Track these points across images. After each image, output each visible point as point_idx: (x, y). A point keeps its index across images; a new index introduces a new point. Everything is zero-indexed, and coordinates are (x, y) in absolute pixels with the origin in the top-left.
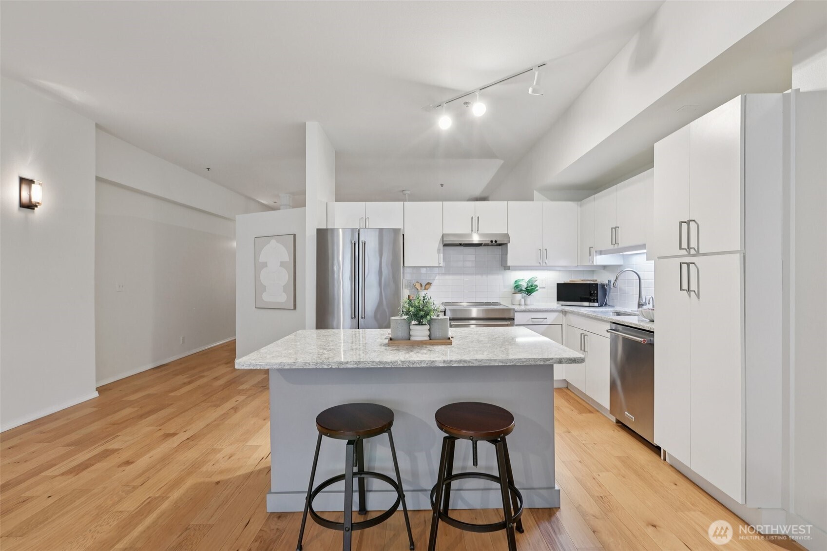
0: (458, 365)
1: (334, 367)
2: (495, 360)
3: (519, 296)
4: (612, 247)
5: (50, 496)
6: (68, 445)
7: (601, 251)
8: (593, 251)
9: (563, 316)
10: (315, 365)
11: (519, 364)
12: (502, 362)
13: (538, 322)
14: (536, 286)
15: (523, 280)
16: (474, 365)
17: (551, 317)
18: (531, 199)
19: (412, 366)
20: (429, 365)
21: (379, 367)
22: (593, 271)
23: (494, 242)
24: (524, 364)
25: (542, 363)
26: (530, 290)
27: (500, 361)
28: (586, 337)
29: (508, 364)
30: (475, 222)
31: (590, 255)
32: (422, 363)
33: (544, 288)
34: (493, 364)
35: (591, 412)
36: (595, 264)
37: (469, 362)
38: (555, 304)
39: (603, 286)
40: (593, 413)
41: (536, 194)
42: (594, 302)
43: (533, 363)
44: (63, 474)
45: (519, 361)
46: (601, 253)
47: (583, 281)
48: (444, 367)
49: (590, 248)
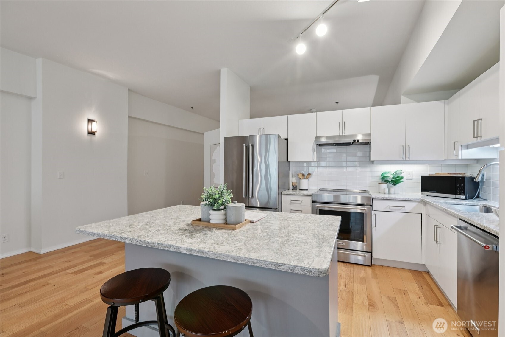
0: (197, 254)
1: (118, 240)
2: (228, 256)
3: (384, 186)
4: (475, 140)
5: (55, 285)
6: (91, 256)
7: (467, 145)
8: (458, 146)
9: (423, 206)
10: (109, 237)
11: (250, 264)
12: (234, 259)
13: (396, 209)
14: (402, 178)
15: (389, 172)
16: (210, 257)
17: (409, 207)
18: (399, 102)
19: (164, 249)
20: (176, 250)
21: (143, 245)
22: (467, 164)
23: (356, 141)
24: (255, 265)
25: (273, 268)
26: (396, 181)
27: (232, 258)
28: (438, 229)
29: (240, 262)
30: (343, 125)
31: (454, 149)
32: (171, 248)
33: (412, 179)
34: (226, 259)
35: (441, 304)
36: (460, 157)
37: (206, 253)
38: (419, 195)
39: (472, 179)
40: (442, 306)
41: (403, 98)
42: (460, 194)
43: (264, 266)
44: (72, 273)
45: (250, 261)
46: (468, 147)
47: (449, 174)
48: (187, 254)
49: (454, 143)
